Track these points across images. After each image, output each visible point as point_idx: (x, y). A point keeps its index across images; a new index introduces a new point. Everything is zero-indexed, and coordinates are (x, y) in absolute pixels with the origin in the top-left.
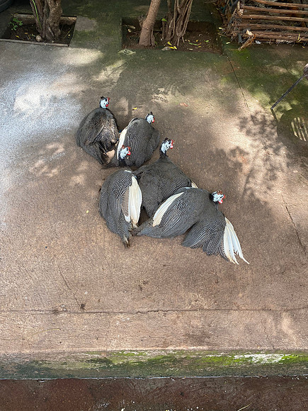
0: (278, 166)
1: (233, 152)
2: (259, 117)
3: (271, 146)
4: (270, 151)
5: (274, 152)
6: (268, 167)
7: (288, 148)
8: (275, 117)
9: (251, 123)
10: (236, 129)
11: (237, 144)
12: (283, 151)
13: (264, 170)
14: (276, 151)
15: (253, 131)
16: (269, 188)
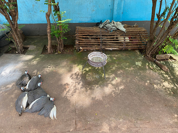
0: (78, 88)
1: (65, 85)
2: (77, 73)
3: (78, 82)
4: (77, 84)
5: (78, 84)
6: (75, 89)
7: (83, 83)
8: (82, 73)
9: (74, 75)
10: (69, 78)
11: (67, 82)
12: (81, 83)
13: (73, 90)
14: (79, 84)
15: (74, 78)
16: (72, 95)
